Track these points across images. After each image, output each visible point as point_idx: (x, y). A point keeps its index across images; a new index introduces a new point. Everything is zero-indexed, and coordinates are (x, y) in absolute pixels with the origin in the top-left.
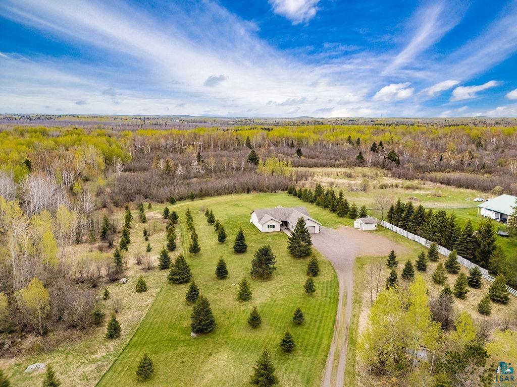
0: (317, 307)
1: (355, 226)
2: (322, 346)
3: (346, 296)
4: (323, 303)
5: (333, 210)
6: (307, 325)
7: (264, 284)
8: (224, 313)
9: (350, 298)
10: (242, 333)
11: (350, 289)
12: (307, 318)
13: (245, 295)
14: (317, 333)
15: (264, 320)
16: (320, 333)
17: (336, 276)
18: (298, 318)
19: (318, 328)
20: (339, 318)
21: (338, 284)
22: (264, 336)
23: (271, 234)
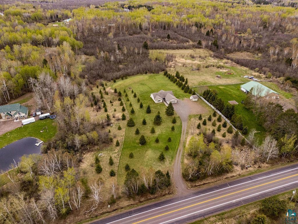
0: (175, 135)
1: (190, 99)
2: (176, 148)
3: (184, 131)
4: (177, 134)
5: (183, 89)
6: (172, 142)
7: (158, 127)
8: (148, 138)
9: (185, 132)
10: (154, 144)
11: (186, 128)
12: (172, 139)
13: (153, 131)
14: (175, 144)
15: (160, 140)
16: (176, 144)
17: (181, 123)
18: (170, 140)
19: (175, 142)
20: (181, 139)
21: (182, 126)
22: (160, 145)
23: (159, 104)
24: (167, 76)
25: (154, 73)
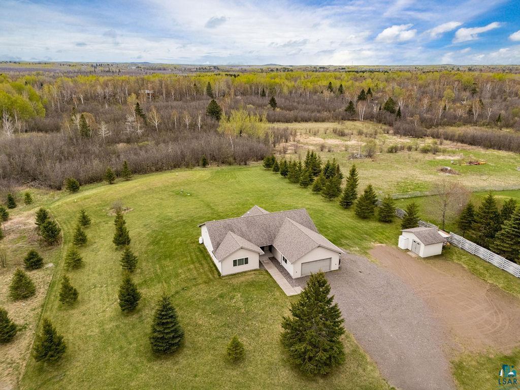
24: (276, 170)
25: (230, 164)
